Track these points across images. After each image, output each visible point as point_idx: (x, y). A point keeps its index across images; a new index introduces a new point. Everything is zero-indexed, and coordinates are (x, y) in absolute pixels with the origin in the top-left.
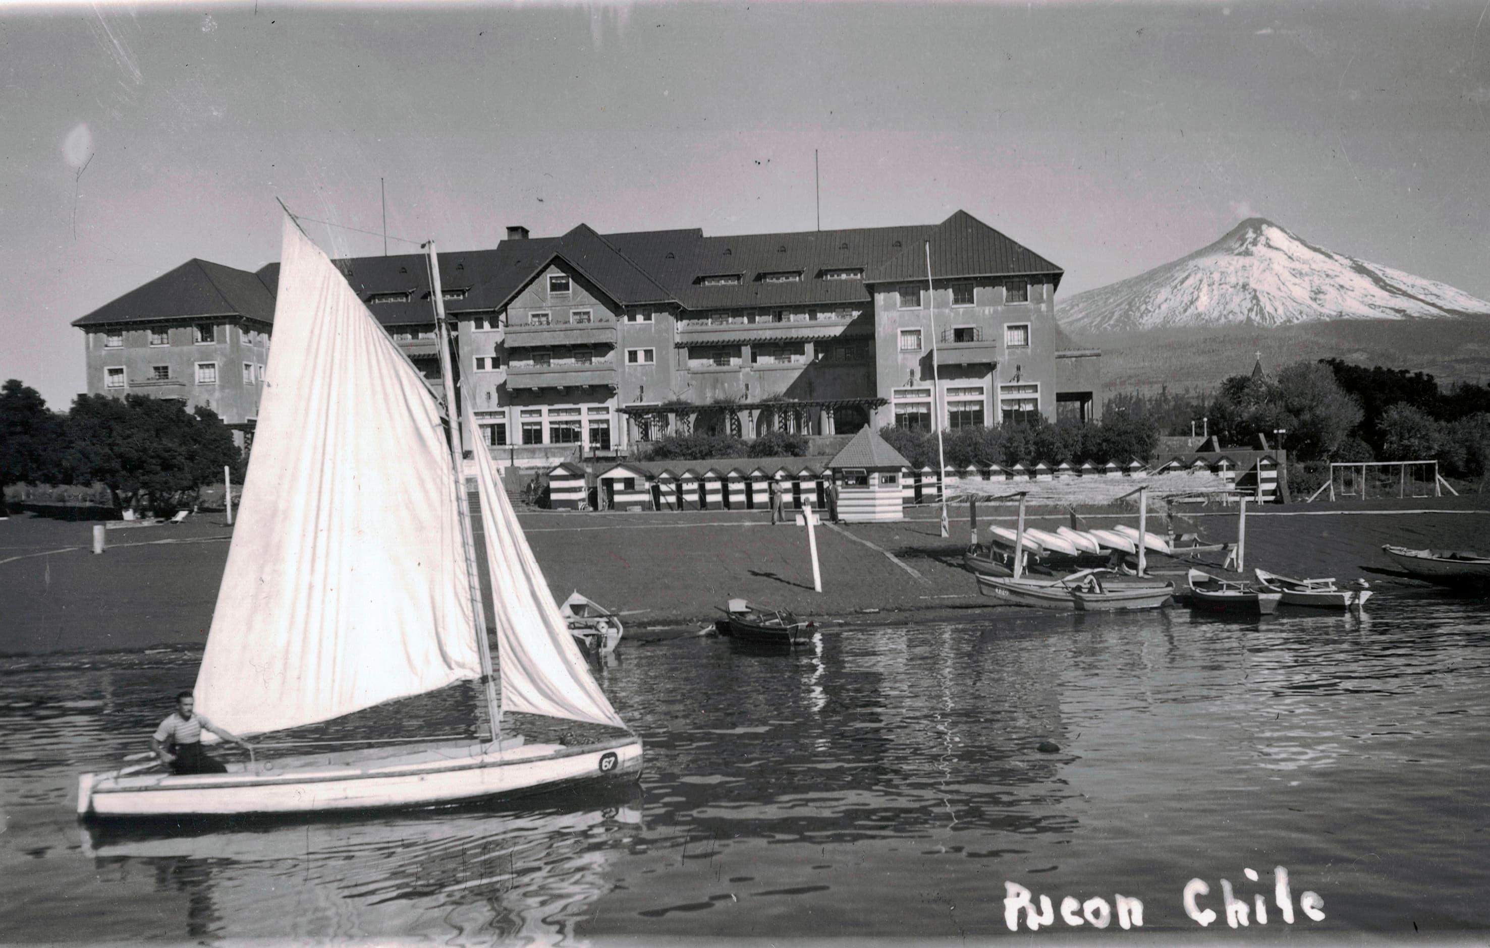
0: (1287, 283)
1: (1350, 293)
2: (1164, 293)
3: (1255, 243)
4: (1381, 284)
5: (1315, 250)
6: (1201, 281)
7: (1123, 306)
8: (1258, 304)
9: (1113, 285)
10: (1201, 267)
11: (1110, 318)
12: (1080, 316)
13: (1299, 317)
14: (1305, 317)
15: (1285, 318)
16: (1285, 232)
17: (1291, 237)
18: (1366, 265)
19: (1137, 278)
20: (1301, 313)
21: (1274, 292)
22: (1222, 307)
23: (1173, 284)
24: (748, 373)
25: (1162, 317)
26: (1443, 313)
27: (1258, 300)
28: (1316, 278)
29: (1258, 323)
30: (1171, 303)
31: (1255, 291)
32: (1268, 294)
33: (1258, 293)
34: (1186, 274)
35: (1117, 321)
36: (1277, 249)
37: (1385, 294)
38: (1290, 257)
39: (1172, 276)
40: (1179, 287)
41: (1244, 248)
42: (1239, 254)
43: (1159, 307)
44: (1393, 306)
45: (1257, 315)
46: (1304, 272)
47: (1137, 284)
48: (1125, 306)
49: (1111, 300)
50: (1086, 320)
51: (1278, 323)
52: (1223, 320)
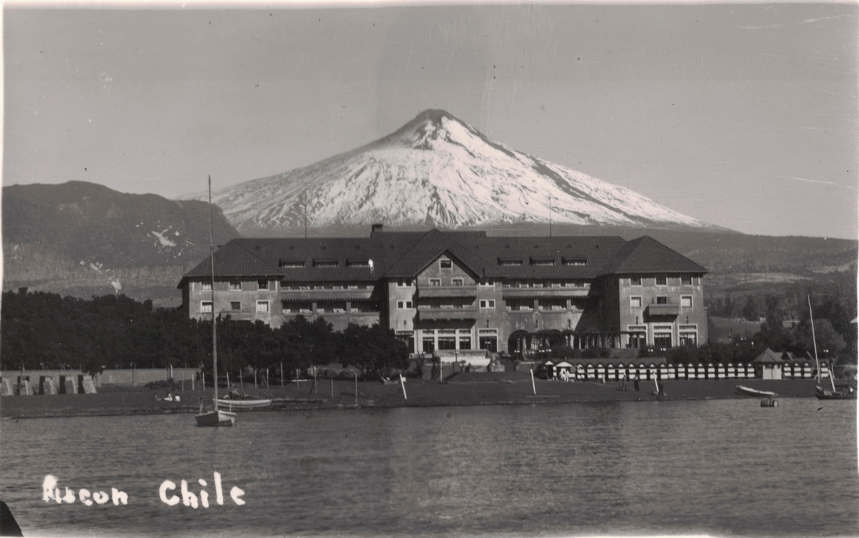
0: (467, 182)
1: (532, 194)
2: (338, 186)
3: (434, 136)
4: (564, 186)
5: (496, 146)
6: (377, 175)
7: (292, 199)
8: (438, 202)
9: (281, 174)
10: (378, 159)
11: (279, 211)
12: (245, 207)
13: (481, 217)
14: (487, 218)
15: (467, 219)
16: (466, 126)
17: (472, 132)
18: (548, 165)
19: (308, 168)
20: (483, 213)
21: (455, 189)
22: (400, 204)
23: (348, 177)
24: (537, 314)
25: (335, 212)
26: (628, 220)
27: (438, 198)
28: (497, 177)
29: (439, 223)
30: (346, 198)
31: (435, 188)
32: (449, 192)
33: (438, 191)
34: (361, 166)
35: (288, 214)
36: (457, 143)
37: (569, 197)
38: (471, 154)
39: (346, 168)
40: (353, 180)
41: (423, 141)
42: (418, 147)
43: (332, 201)
44: (577, 210)
45: (437, 214)
46: (485, 170)
47: (307, 174)
48: (295, 198)
49: (280, 192)
50: (252, 211)
51: (460, 224)
52: (401, 218)
